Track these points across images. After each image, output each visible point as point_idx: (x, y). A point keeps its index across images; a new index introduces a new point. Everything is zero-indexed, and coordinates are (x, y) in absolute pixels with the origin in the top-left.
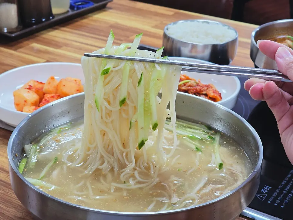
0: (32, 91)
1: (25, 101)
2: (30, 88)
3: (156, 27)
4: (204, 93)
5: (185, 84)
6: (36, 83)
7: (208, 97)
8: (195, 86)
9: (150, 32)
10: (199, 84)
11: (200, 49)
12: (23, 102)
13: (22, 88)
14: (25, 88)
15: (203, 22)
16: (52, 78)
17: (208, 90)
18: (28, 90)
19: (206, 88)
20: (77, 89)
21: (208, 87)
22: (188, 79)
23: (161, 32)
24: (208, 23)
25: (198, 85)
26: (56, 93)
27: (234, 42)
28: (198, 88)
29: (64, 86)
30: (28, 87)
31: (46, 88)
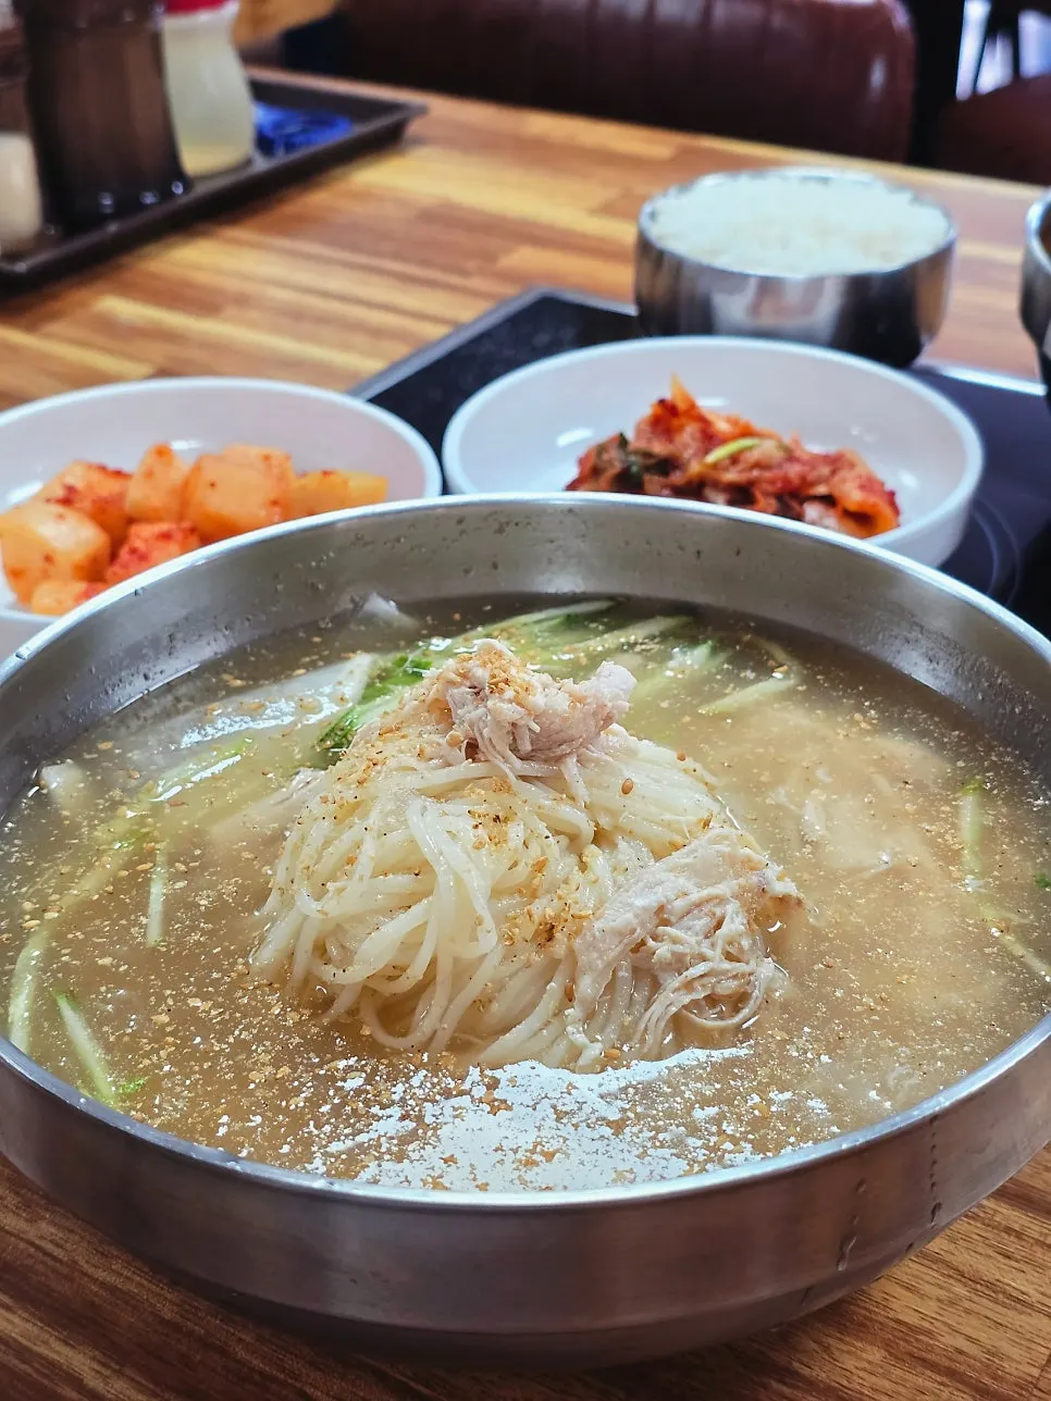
0: (79, 510)
1: (48, 559)
2: (69, 499)
3: (607, 210)
4: (822, 490)
5: (734, 459)
6: (96, 477)
7: (840, 508)
8: (780, 466)
9: (584, 236)
10: (798, 453)
11: (792, 297)
12: (37, 563)
13: (35, 498)
14: (48, 501)
15: (806, 179)
16: (163, 452)
17: (836, 478)
18: (59, 509)
19: (825, 471)
20: (273, 496)
21: (836, 462)
22: (747, 432)
23: (626, 234)
24: (825, 181)
25: (791, 457)
26: (181, 517)
27: (939, 261)
28: (794, 471)
29: (213, 485)
30: (60, 493)
31: (137, 494)
